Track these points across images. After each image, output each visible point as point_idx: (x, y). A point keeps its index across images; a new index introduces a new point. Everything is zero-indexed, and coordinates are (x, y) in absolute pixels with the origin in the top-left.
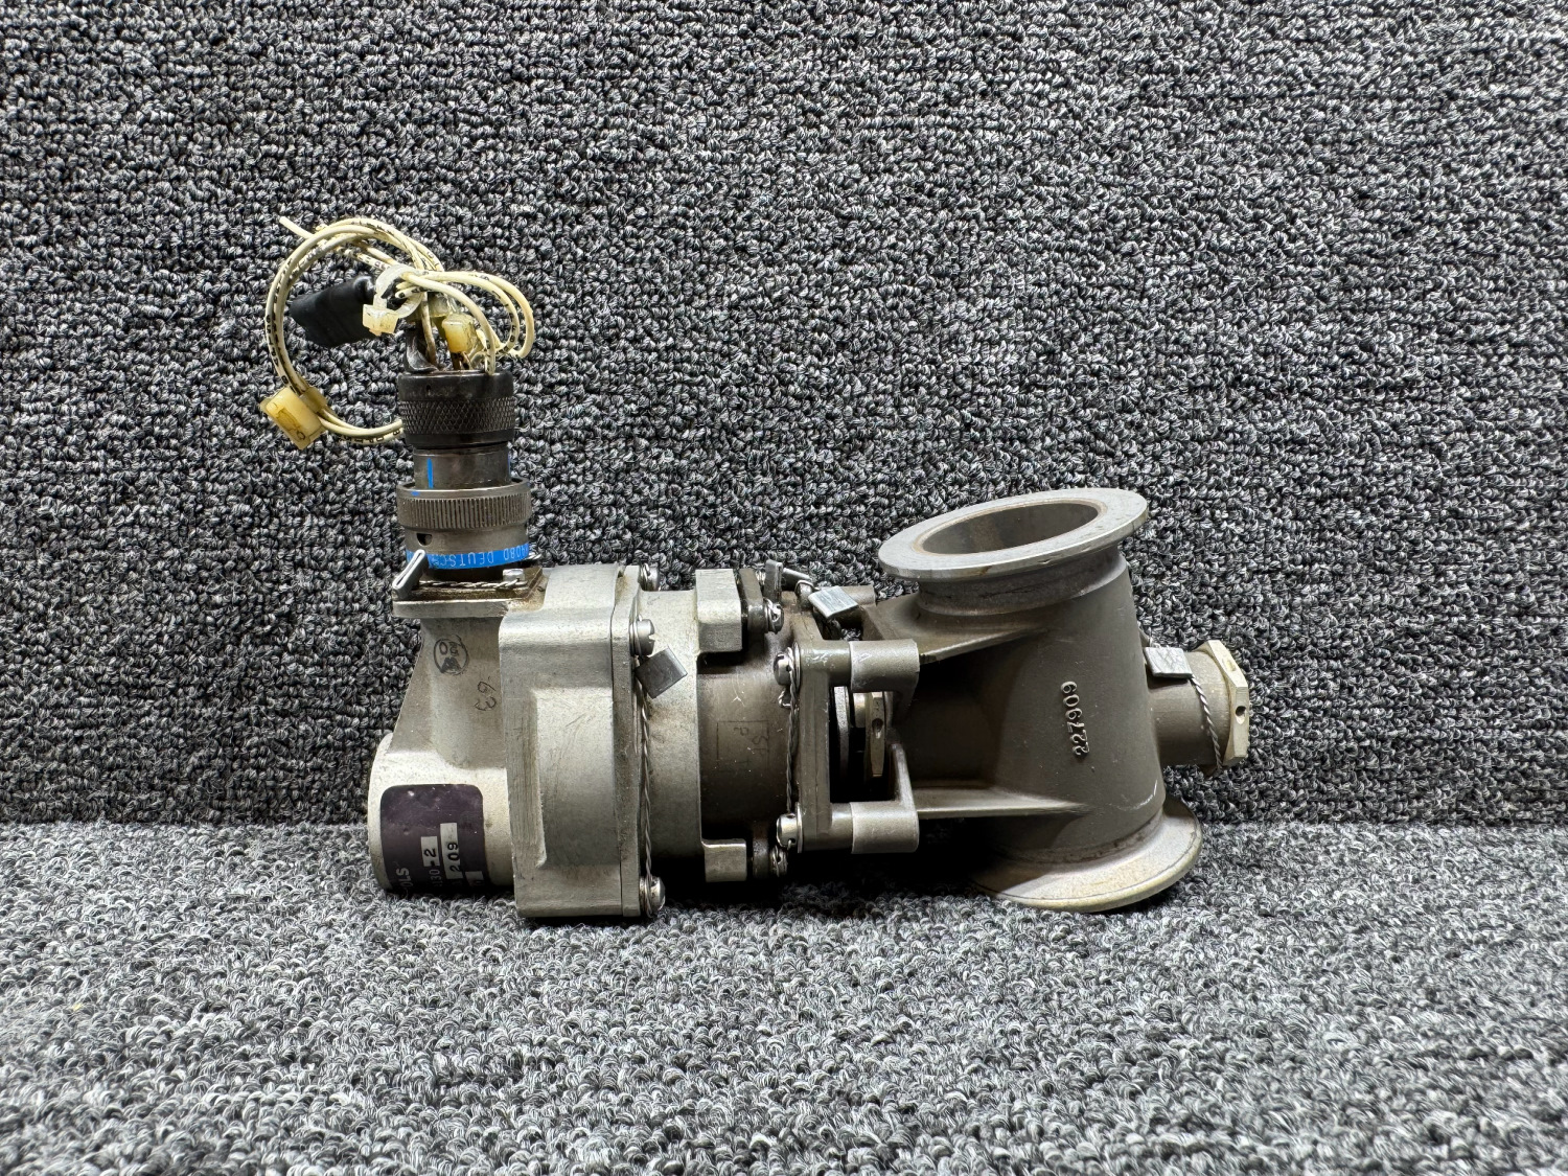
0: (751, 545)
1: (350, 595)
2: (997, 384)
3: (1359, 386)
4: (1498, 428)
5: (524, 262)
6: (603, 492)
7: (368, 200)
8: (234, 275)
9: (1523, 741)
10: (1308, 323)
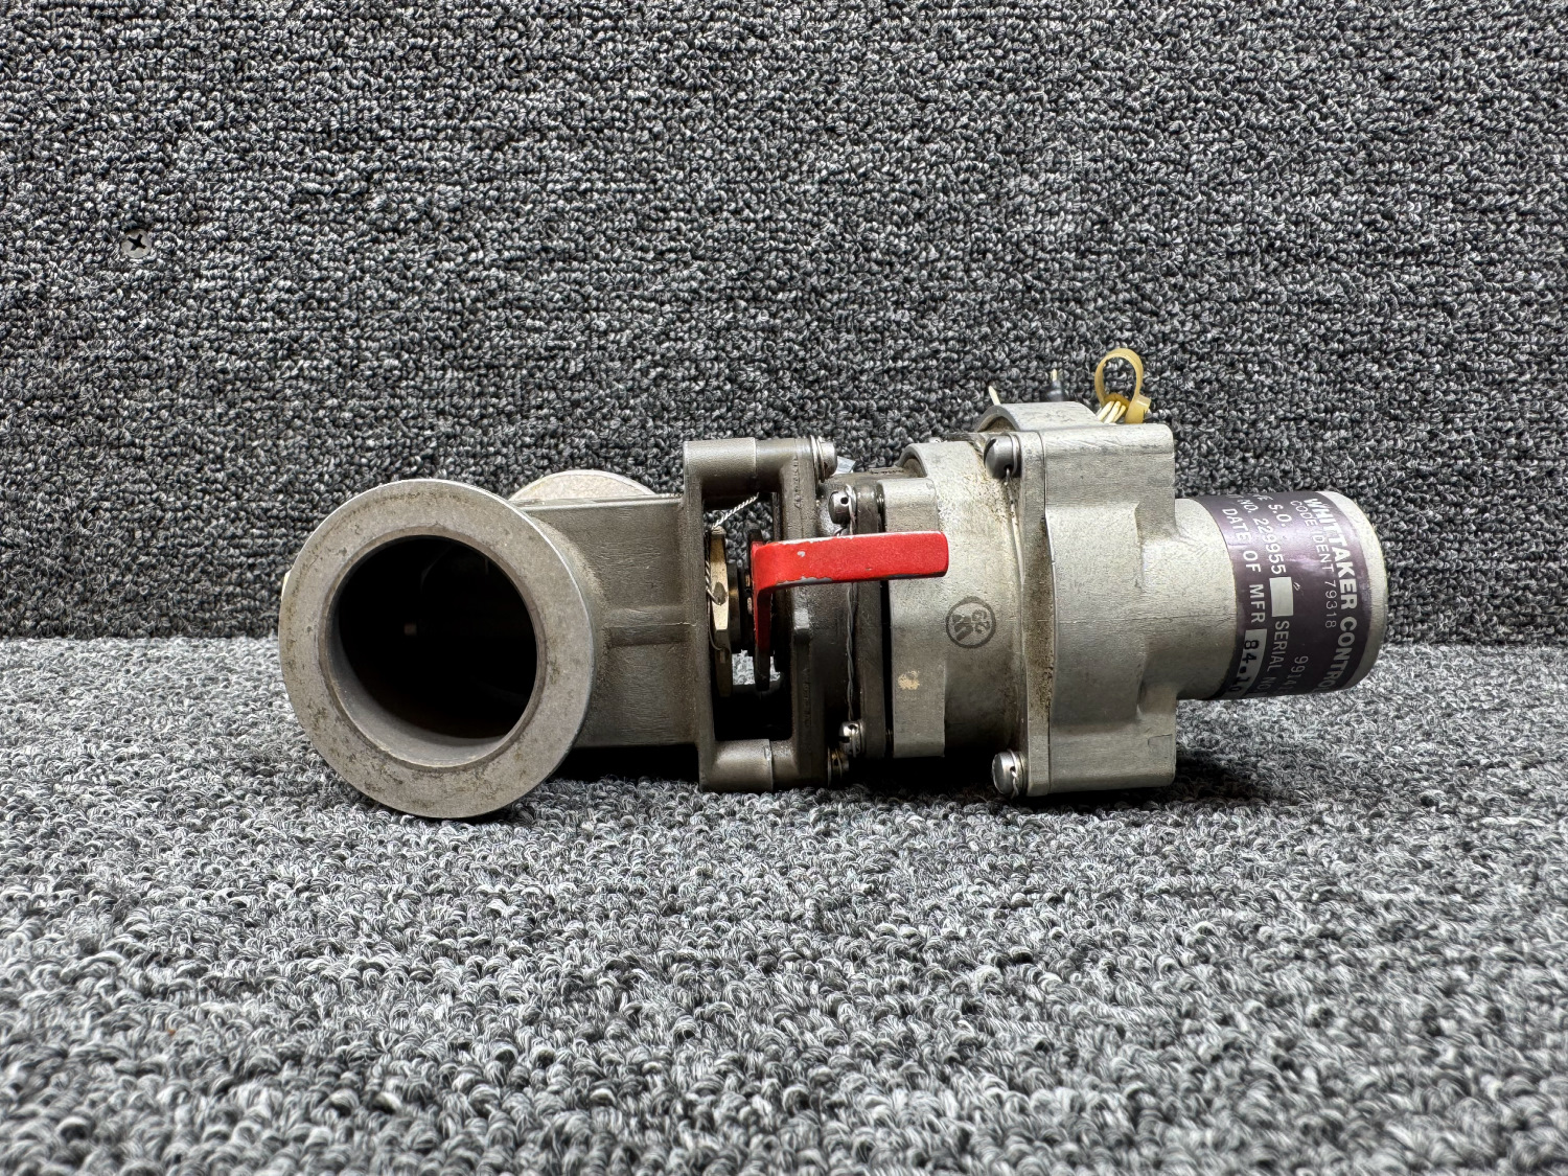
0: (836, 396)
1: (486, 439)
2: (1056, 250)
3: (1381, 251)
4: (1504, 289)
5: (639, 143)
6: (707, 348)
7: (501, 87)
8: (385, 155)
9: (1518, 571)
10: (1336, 195)
